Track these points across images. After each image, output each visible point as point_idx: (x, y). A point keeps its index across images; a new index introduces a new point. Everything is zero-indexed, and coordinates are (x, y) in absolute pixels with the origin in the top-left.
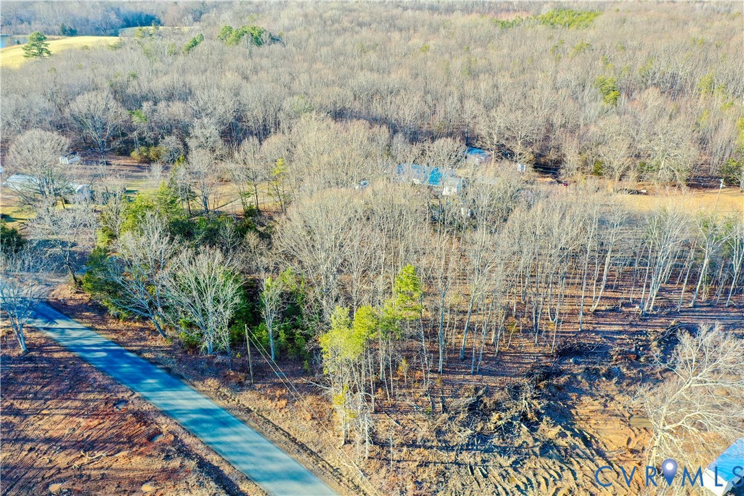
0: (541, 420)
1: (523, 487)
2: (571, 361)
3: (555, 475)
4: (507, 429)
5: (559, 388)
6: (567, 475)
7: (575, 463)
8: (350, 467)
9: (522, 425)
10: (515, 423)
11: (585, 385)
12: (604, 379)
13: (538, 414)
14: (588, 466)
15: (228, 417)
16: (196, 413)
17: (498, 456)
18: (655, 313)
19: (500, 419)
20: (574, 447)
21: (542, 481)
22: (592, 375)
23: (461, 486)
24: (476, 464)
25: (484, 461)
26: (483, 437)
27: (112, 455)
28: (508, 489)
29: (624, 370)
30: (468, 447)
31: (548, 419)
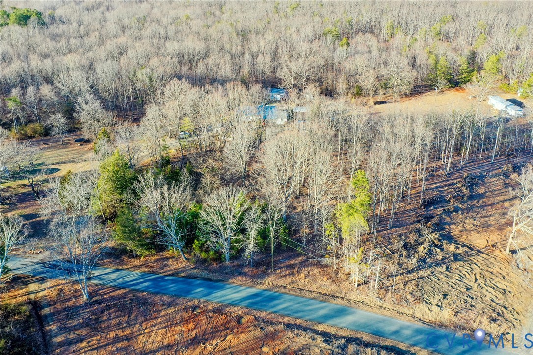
0: (442, 243)
1: (460, 279)
2: (432, 208)
3: (469, 268)
4: (430, 253)
5: (437, 224)
6: (474, 266)
7: (473, 260)
8: (369, 298)
9: (436, 248)
10: (432, 248)
11: (448, 219)
12: (454, 213)
13: (440, 240)
14: (480, 259)
15: (273, 294)
16: (249, 299)
17: (436, 267)
18: (450, 172)
19: (424, 248)
20: (467, 252)
21: (465, 273)
22: (448, 213)
23: (432, 289)
24: (429, 275)
25: (432, 273)
26: (422, 260)
27: (224, 340)
28: (453, 282)
29: (461, 206)
30: (419, 268)
31: (446, 241)
